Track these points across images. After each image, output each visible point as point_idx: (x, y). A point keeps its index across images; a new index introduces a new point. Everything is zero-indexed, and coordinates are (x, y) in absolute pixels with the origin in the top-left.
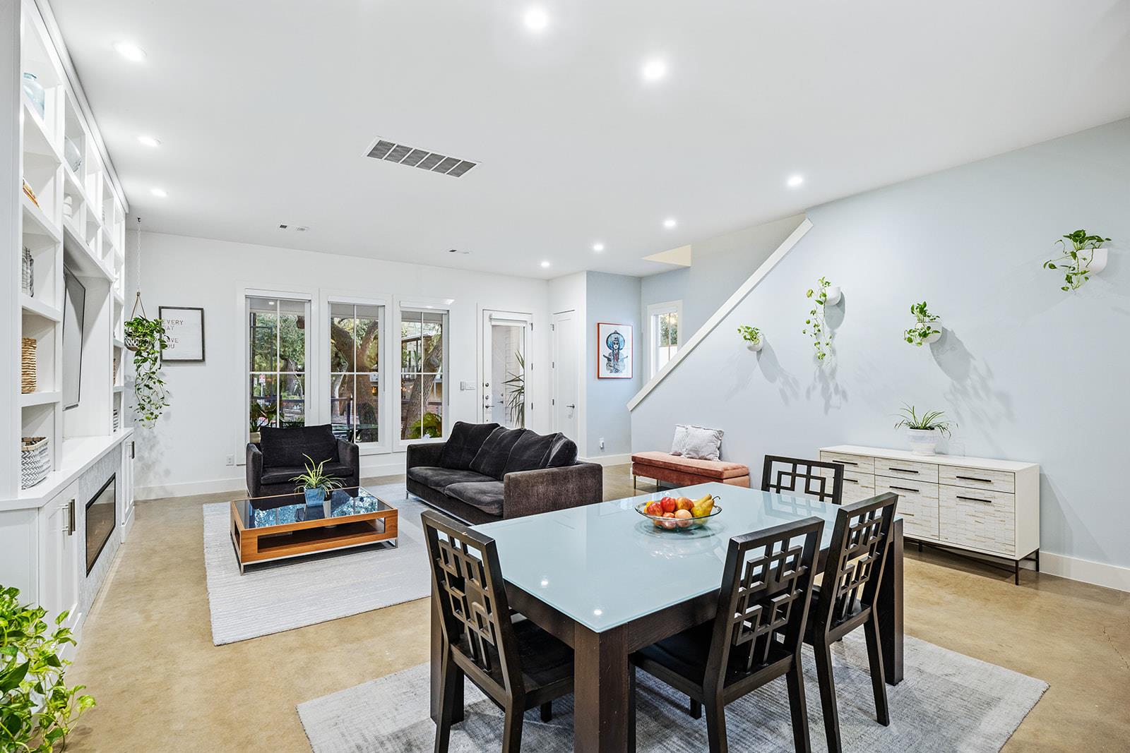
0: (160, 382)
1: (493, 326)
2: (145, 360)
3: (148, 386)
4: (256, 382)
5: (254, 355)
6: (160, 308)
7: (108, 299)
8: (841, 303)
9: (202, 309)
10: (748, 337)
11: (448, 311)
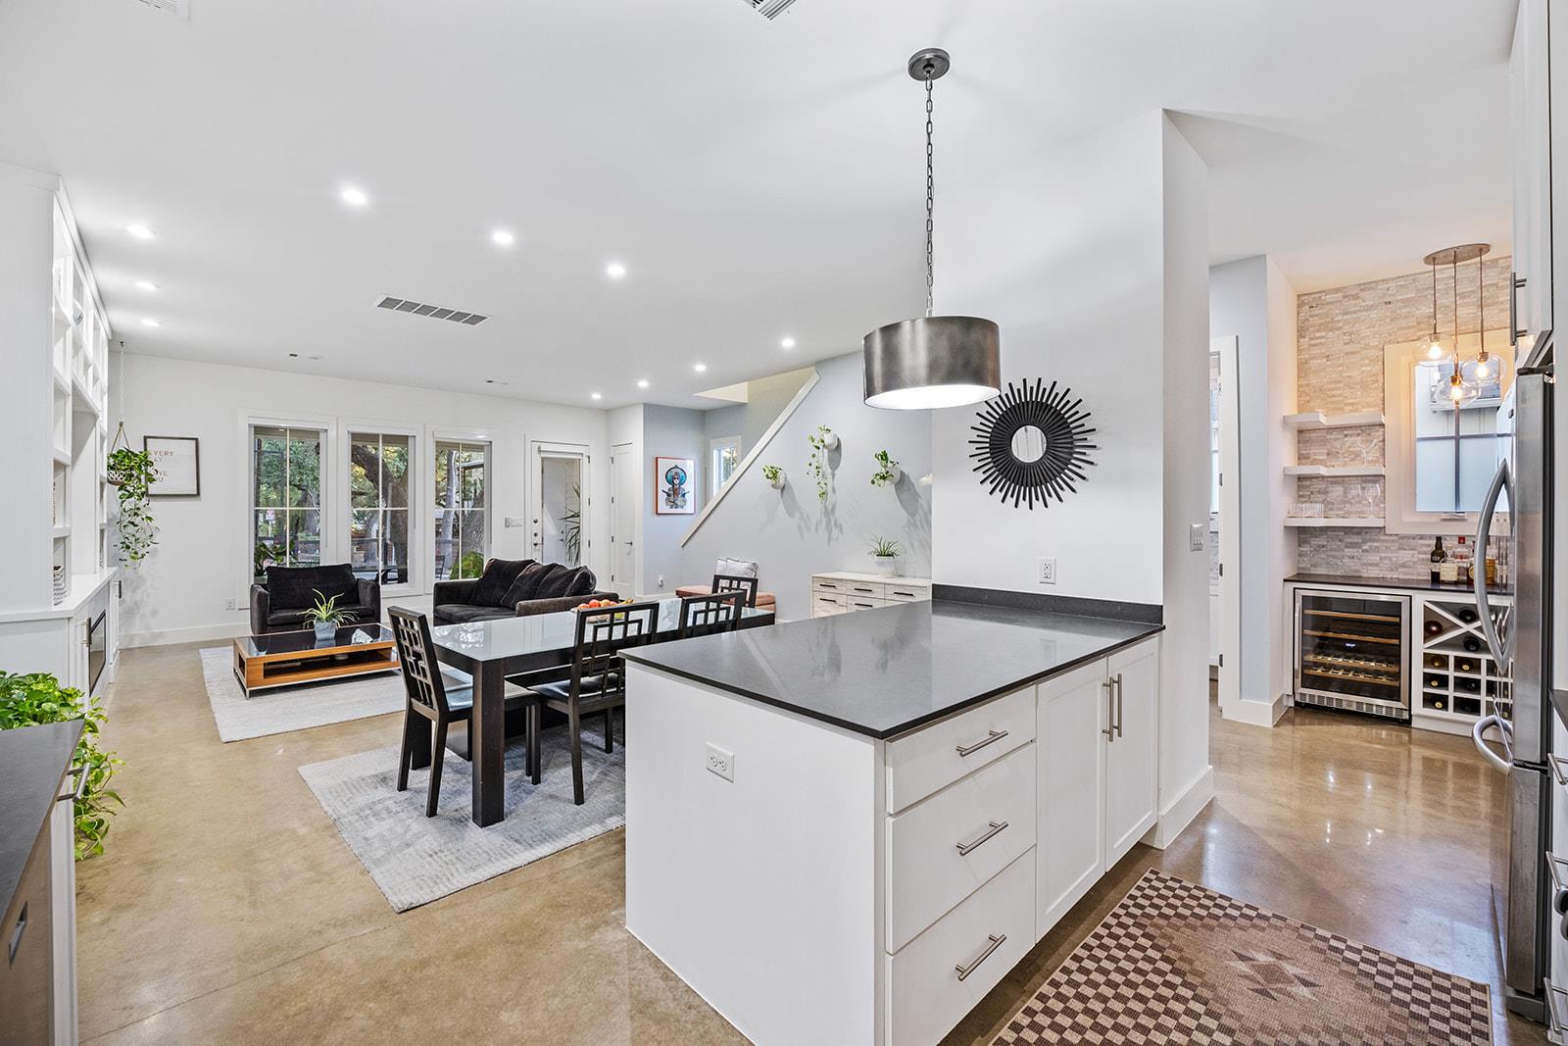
0: (150, 518)
1: (543, 459)
2: (131, 495)
3: (132, 523)
4: (261, 519)
5: (258, 484)
6: (145, 438)
7: (93, 435)
8: (838, 447)
9: (196, 439)
10: (770, 476)
11: (491, 442)
